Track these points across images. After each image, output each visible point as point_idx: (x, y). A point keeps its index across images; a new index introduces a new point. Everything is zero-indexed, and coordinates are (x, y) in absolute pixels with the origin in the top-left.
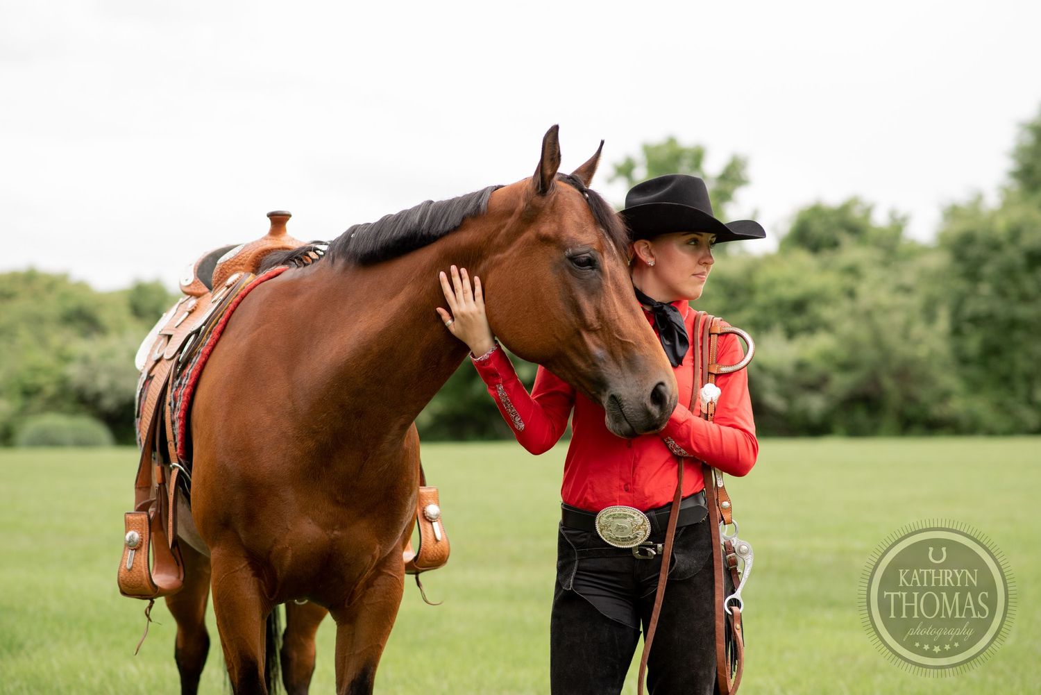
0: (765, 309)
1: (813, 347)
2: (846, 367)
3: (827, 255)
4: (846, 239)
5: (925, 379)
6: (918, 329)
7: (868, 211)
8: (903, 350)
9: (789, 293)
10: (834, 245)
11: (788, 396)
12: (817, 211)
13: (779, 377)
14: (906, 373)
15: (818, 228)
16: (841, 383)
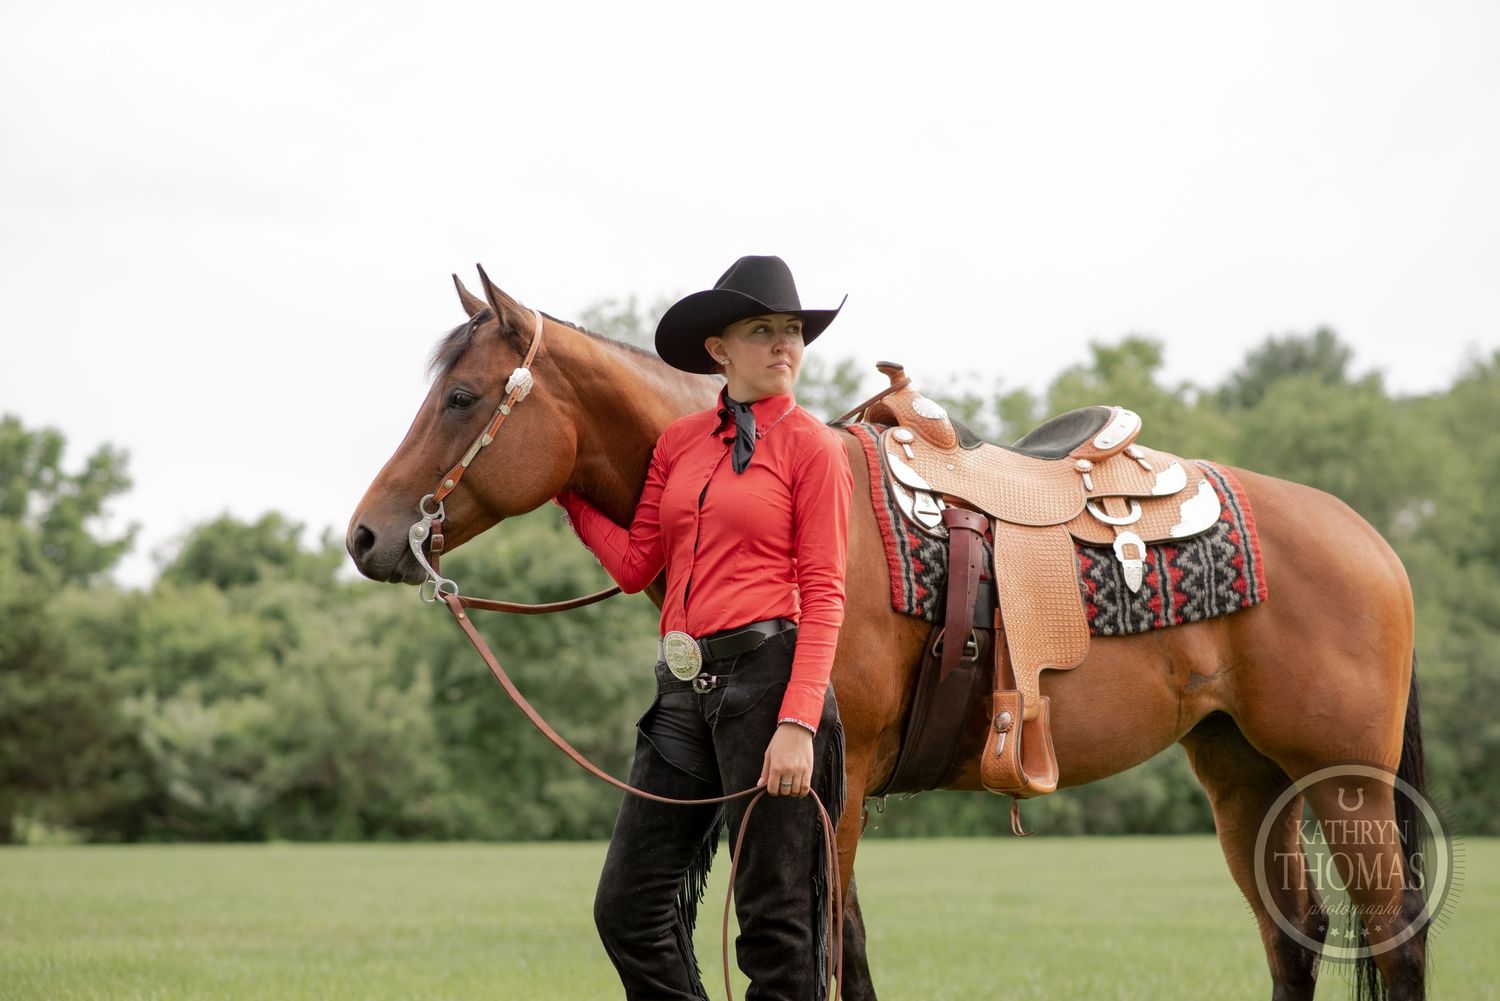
0: (157, 665)
1: (239, 717)
2: (285, 747)
3: (238, 591)
4: (266, 570)
5: (398, 766)
6: (387, 695)
7: (296, 531)
8: (371, 723)
9: (190, 643)
10: (251, 578)
11: (204, 787)
12: (223, 528)
13: (192, 759)
14: (373, 754)
15: (225, 553)
16: (280, 770)
